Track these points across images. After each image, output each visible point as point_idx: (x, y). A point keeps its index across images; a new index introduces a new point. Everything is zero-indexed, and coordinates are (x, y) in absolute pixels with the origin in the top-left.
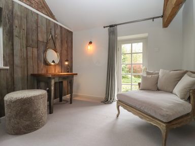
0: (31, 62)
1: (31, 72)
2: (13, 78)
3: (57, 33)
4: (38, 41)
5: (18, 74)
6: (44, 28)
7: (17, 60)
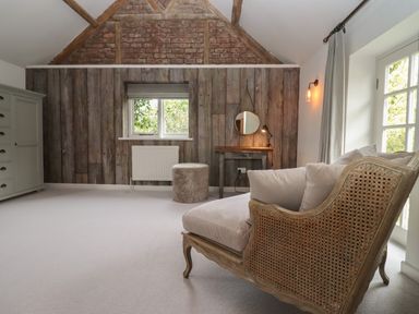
0: (216, 133)
1: (216, 144)
2: (197, 150)
3: (259, 82)
4: (226, 104)
5: (202, 146)
6: (236, 85)
7: (201, 132)
